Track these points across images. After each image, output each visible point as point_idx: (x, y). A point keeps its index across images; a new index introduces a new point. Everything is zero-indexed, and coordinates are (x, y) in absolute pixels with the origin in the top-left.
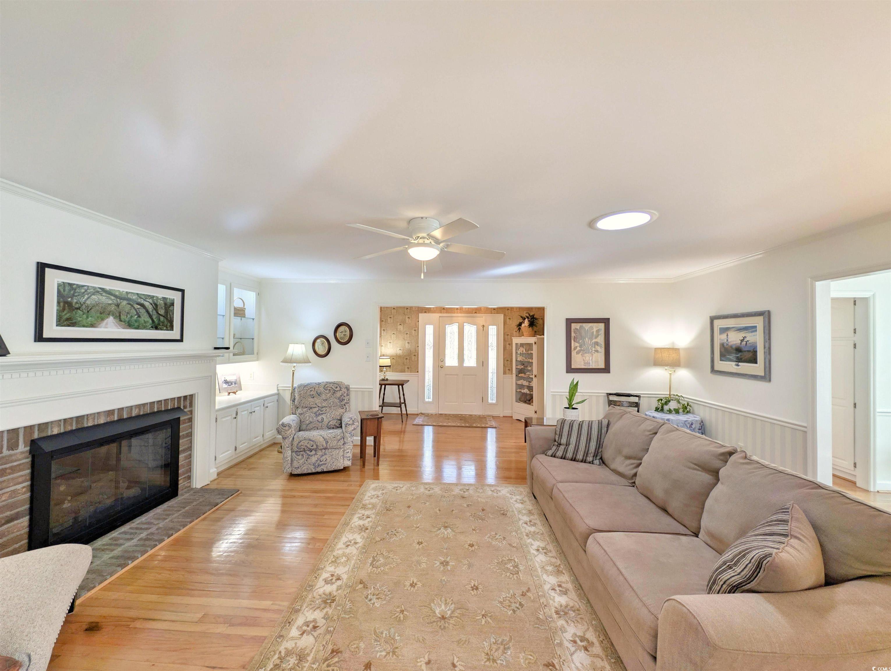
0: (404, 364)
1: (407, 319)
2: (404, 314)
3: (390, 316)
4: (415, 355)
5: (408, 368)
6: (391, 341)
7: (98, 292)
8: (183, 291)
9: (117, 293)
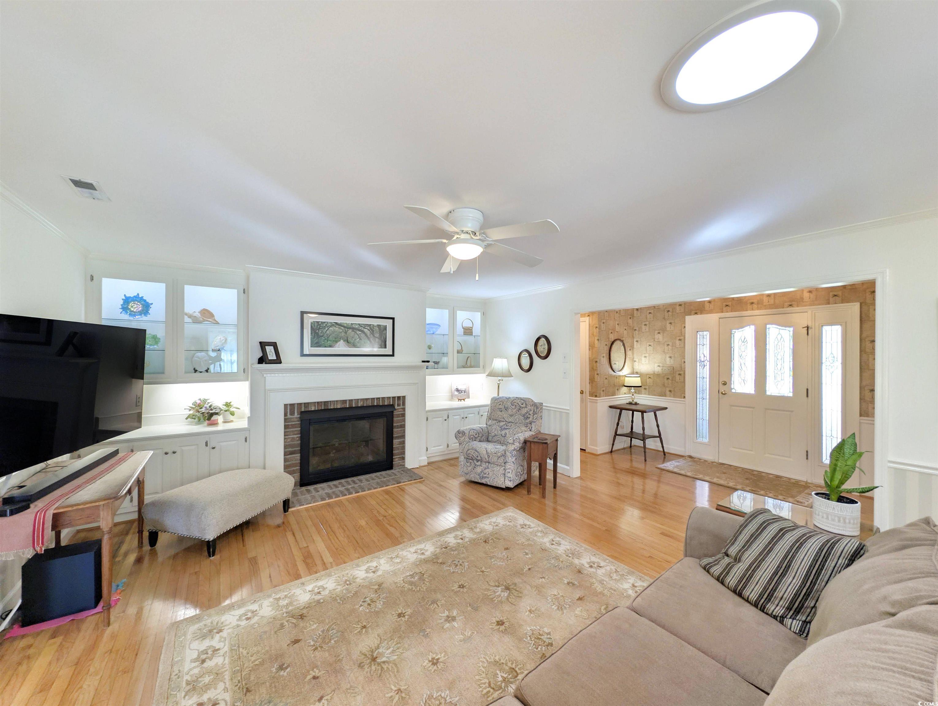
0: (664, 385)
1: (668, 325)
2: (664, 318)
3: (646, 323)
4: (680, 374)
5: (670, 391)
6: (647, 355)
7: (333, 325)
8: (393, 319)
9: (345, 325)
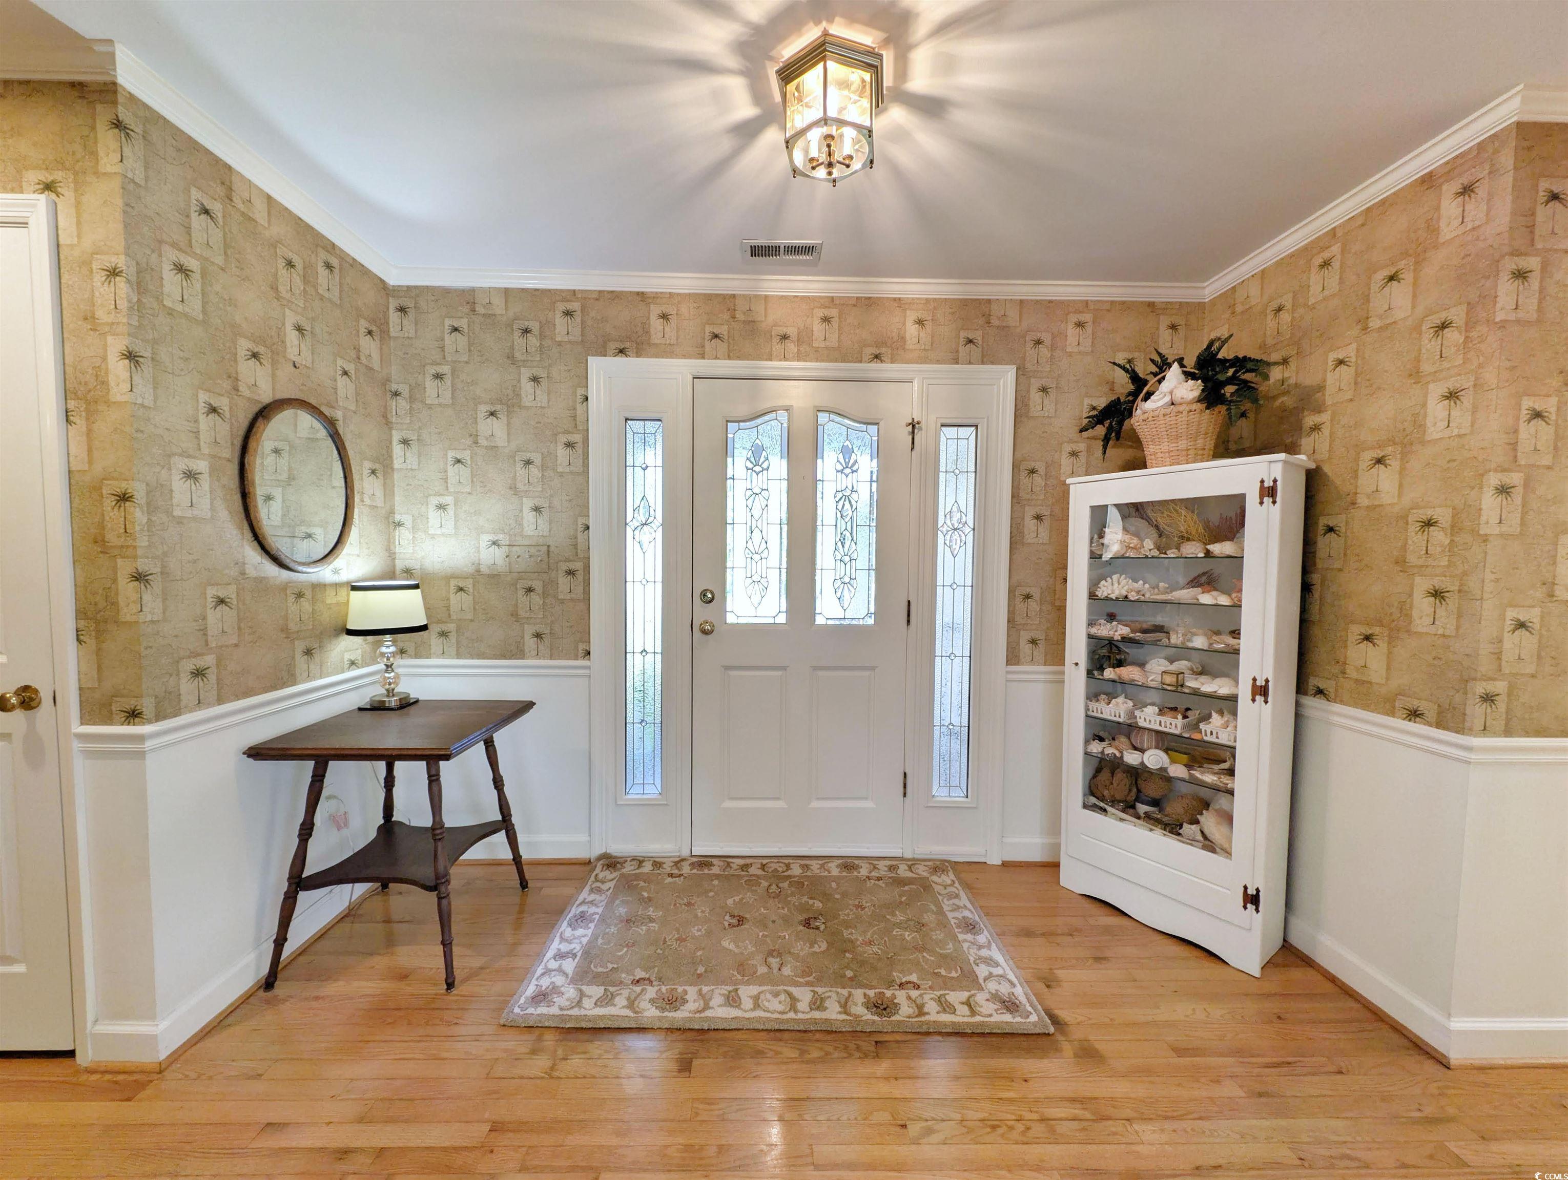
0: (515, 614)
3: (439, 371)
4: (571, 573)
5: (538, 636)
6: (448, 500)
